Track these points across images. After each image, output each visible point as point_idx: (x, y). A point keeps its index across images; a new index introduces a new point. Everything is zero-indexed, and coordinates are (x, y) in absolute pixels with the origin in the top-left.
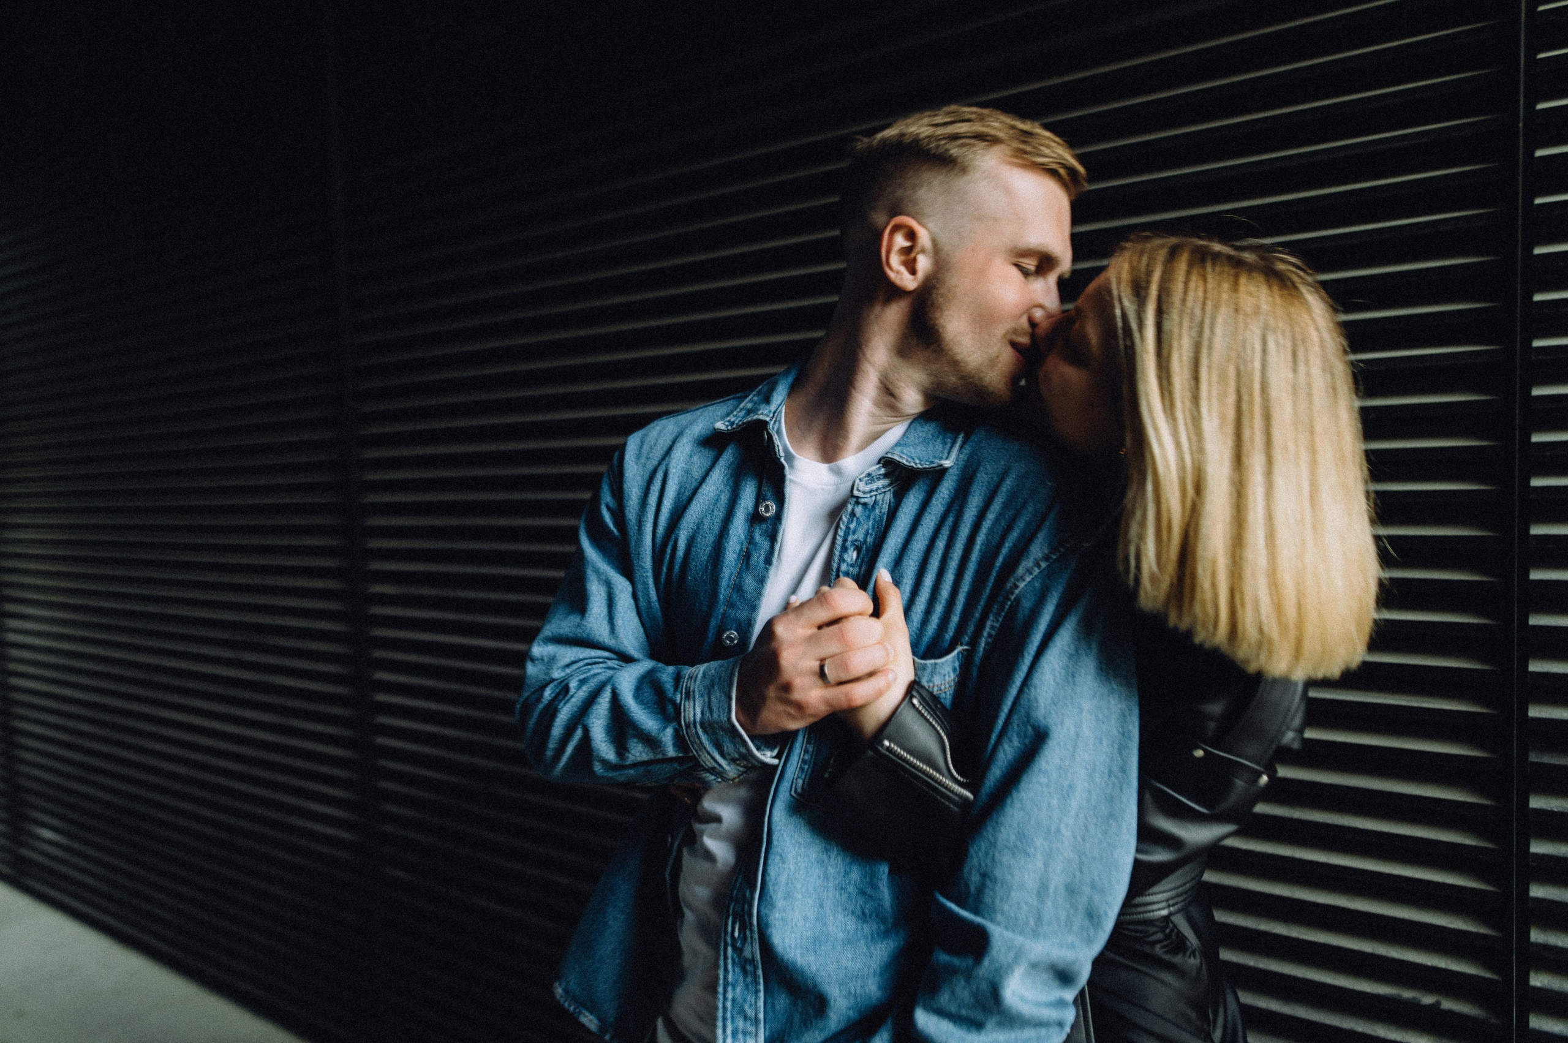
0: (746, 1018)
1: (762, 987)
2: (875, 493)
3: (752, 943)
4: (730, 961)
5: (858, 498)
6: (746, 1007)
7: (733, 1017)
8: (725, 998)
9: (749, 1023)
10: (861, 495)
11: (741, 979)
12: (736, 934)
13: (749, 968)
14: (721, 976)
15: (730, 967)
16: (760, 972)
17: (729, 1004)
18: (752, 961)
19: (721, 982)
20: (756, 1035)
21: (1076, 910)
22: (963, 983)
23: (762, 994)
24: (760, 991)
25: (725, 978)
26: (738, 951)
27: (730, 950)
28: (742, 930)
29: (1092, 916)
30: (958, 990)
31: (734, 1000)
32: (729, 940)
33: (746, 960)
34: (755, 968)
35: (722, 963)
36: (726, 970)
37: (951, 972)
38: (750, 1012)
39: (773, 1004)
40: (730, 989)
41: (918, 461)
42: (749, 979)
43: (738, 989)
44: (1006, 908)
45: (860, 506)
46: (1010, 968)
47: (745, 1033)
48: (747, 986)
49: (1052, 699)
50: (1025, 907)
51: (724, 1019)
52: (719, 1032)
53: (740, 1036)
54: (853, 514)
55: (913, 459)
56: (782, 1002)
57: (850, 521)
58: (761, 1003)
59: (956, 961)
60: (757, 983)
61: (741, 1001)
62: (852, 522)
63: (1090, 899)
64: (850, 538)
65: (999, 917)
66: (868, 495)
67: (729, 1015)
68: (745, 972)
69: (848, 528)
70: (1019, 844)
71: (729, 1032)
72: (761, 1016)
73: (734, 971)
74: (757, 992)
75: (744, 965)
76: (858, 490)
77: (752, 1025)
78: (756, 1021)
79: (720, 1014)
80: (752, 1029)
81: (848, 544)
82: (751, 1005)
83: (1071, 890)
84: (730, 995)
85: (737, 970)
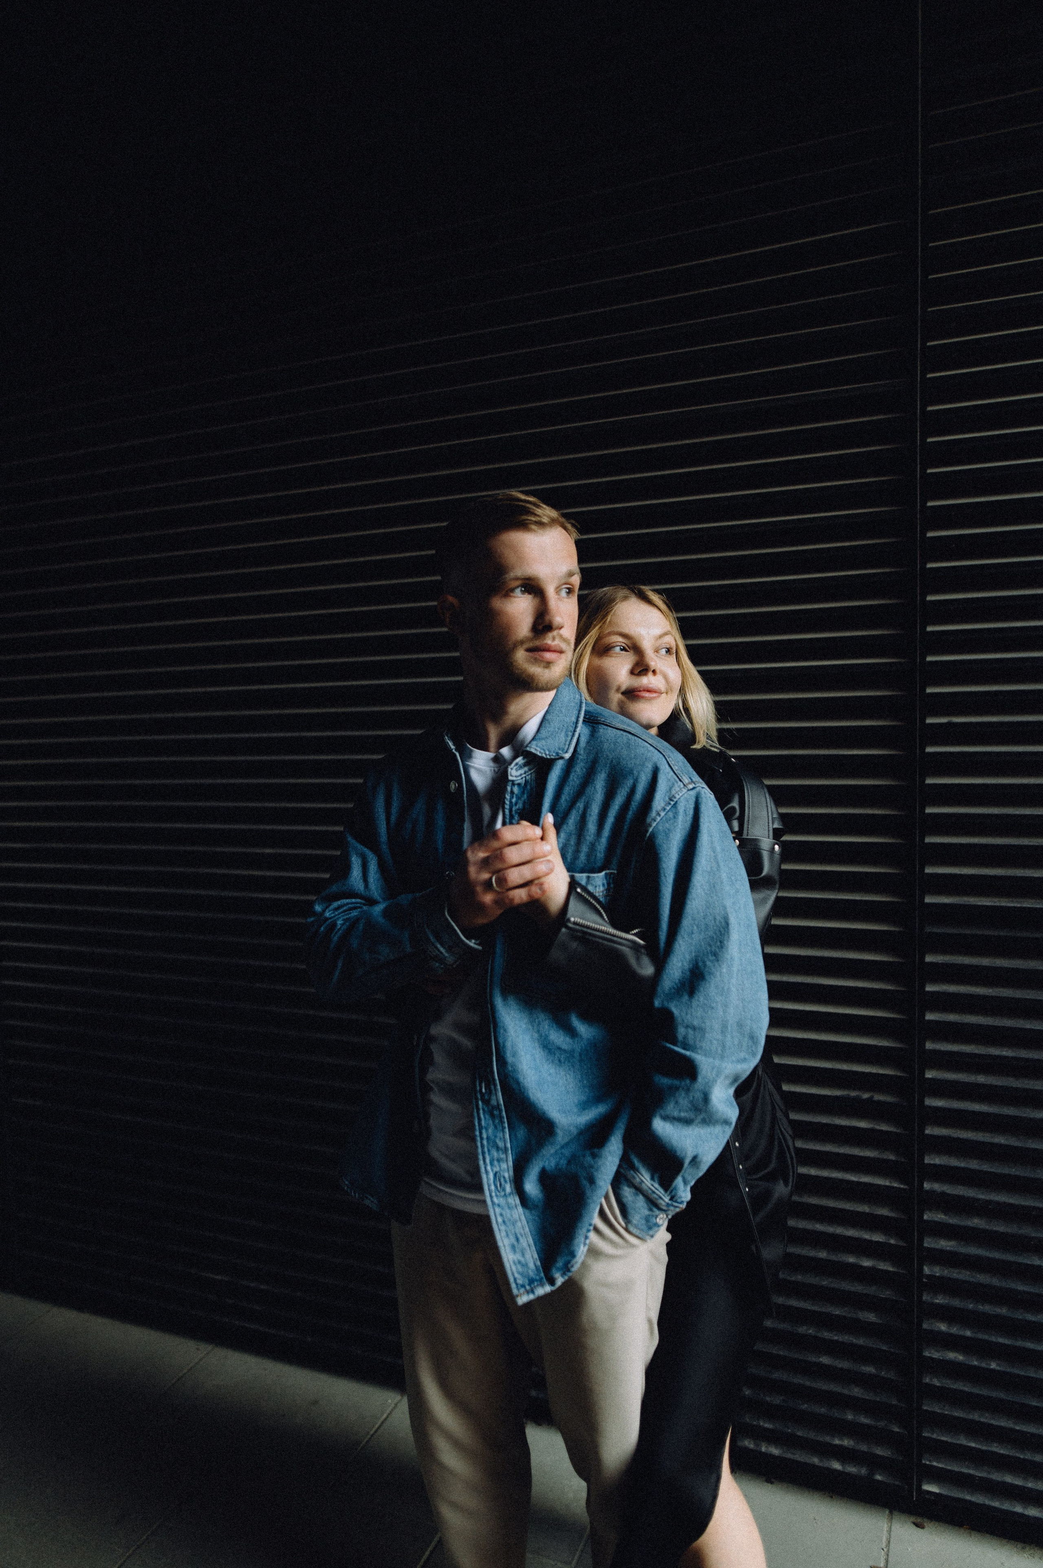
0: (498, 1149)
1: (506, 1125)
2: (524, 775)
3: (496, 1094)
4: (481, 1111)
5: (513, 781)
6: (498, 1141)
7: (489, 1151)
8: (482, 1139)
9: (500, 1152)
10: (514, 778)
11: (491, 1122)
12: (484, 1090)
13: (496, 1113)
14: (477, 1124)
15: (482, 1116)
16: (504, 1113)
17: (485, 1142)
18: (498, 1107)
19: (477, 1127)
20: (507, 1161)
21: (744, 1037)
22: (683, 1095)
23: (507, 1130)
24: (505, 1128)
25: (480, 1124)
26: (487, 1102)
27: (480, 1103)
28: (488, 1087)
29: (752, 1038)
30: (681, 1101)
31: (488, 1138)
32: (479, 1096)
33: (493, 1108)
34: (500, 1111)
35: (476, 1114)
36: (479, 1119)
37: (674, 1089)
38: (501, 1144)
39: (516, 1136)
40: (484, 1131)
41: (547, 753)
42: (497, 1121)
43: (490, 1131)
44: (704, 1045)
45: (516, 786)
46: (715, 1081)
47: (499, 1160)
48: (496, 1127)
49: (706, 905)
50: (715, 1042)
51: (483, 1153)
52: (481, 1162)
53: (496, 1163)
54: (512, 792)
55: (544, 750)
56: (522, 1132)
57: (512, 797)
58: (507, 1136)
59: (676, 1082)
60: (502, 1122)
61: (493, 1137)
62: (513, 797)
63: (751, 1028)
64: (514, 809)
65: (700, 1051)
66: (520, 778)
67: (486, 1150)
68: (492, 1116)
69: (511, 802)
70: (706, 1001)
71: (488, 1161)
72: (509, 1145)
73: (485, 1118)
74: (504, 1128)
75: (492, 1112)
76: (511, 776)
77: (503, 1153)
78: (506, 1149)
79: (480, 1150)
80: (503, 1156)
81: (514, 812)
82: (500, 1139)
83: (740, 1025)
84: (485, 1136)
85: (487, 1117)
